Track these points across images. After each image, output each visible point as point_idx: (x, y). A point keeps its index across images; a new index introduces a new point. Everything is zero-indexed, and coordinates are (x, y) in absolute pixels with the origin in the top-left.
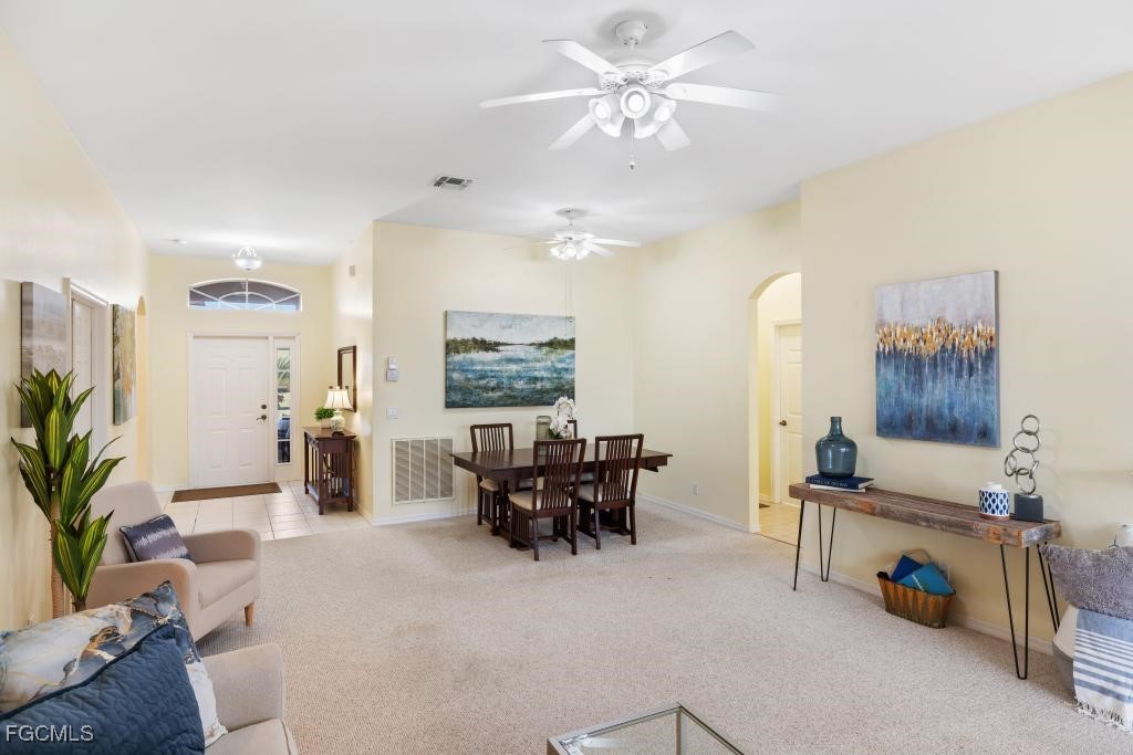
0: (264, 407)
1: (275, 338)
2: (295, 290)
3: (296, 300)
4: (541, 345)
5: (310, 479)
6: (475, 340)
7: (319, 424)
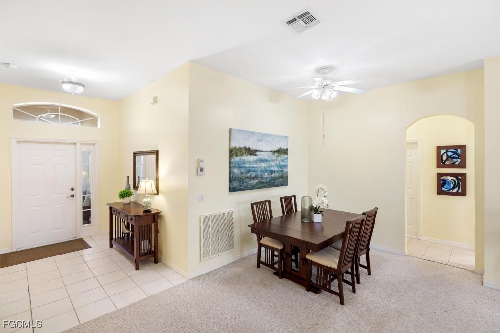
0: (72, 189)
1: (81, 144)
2: (95, 114)
3: (94, 121)
4: (275, 152)
5: (114, 237)
6: (245, 148)
7: (121, 201)
